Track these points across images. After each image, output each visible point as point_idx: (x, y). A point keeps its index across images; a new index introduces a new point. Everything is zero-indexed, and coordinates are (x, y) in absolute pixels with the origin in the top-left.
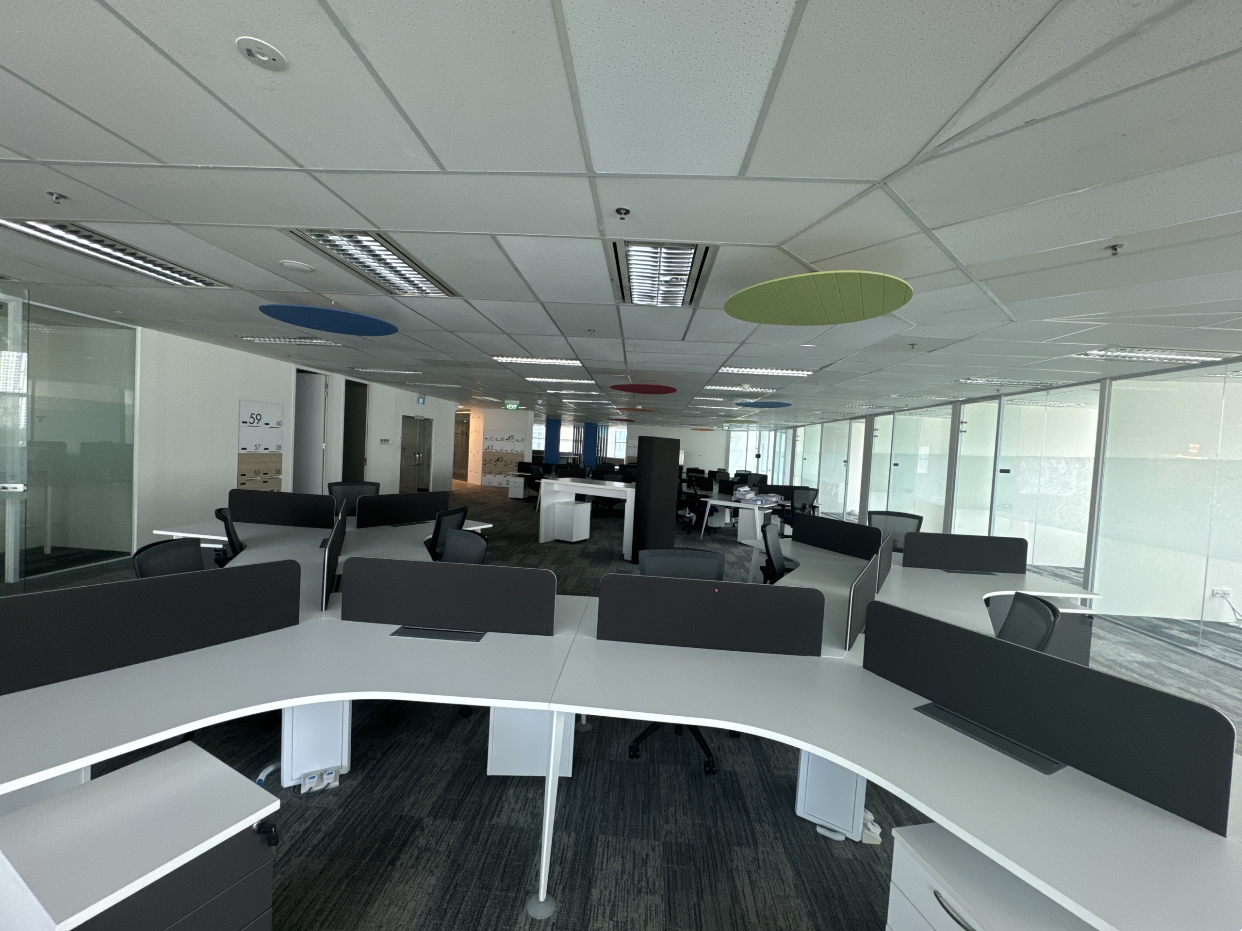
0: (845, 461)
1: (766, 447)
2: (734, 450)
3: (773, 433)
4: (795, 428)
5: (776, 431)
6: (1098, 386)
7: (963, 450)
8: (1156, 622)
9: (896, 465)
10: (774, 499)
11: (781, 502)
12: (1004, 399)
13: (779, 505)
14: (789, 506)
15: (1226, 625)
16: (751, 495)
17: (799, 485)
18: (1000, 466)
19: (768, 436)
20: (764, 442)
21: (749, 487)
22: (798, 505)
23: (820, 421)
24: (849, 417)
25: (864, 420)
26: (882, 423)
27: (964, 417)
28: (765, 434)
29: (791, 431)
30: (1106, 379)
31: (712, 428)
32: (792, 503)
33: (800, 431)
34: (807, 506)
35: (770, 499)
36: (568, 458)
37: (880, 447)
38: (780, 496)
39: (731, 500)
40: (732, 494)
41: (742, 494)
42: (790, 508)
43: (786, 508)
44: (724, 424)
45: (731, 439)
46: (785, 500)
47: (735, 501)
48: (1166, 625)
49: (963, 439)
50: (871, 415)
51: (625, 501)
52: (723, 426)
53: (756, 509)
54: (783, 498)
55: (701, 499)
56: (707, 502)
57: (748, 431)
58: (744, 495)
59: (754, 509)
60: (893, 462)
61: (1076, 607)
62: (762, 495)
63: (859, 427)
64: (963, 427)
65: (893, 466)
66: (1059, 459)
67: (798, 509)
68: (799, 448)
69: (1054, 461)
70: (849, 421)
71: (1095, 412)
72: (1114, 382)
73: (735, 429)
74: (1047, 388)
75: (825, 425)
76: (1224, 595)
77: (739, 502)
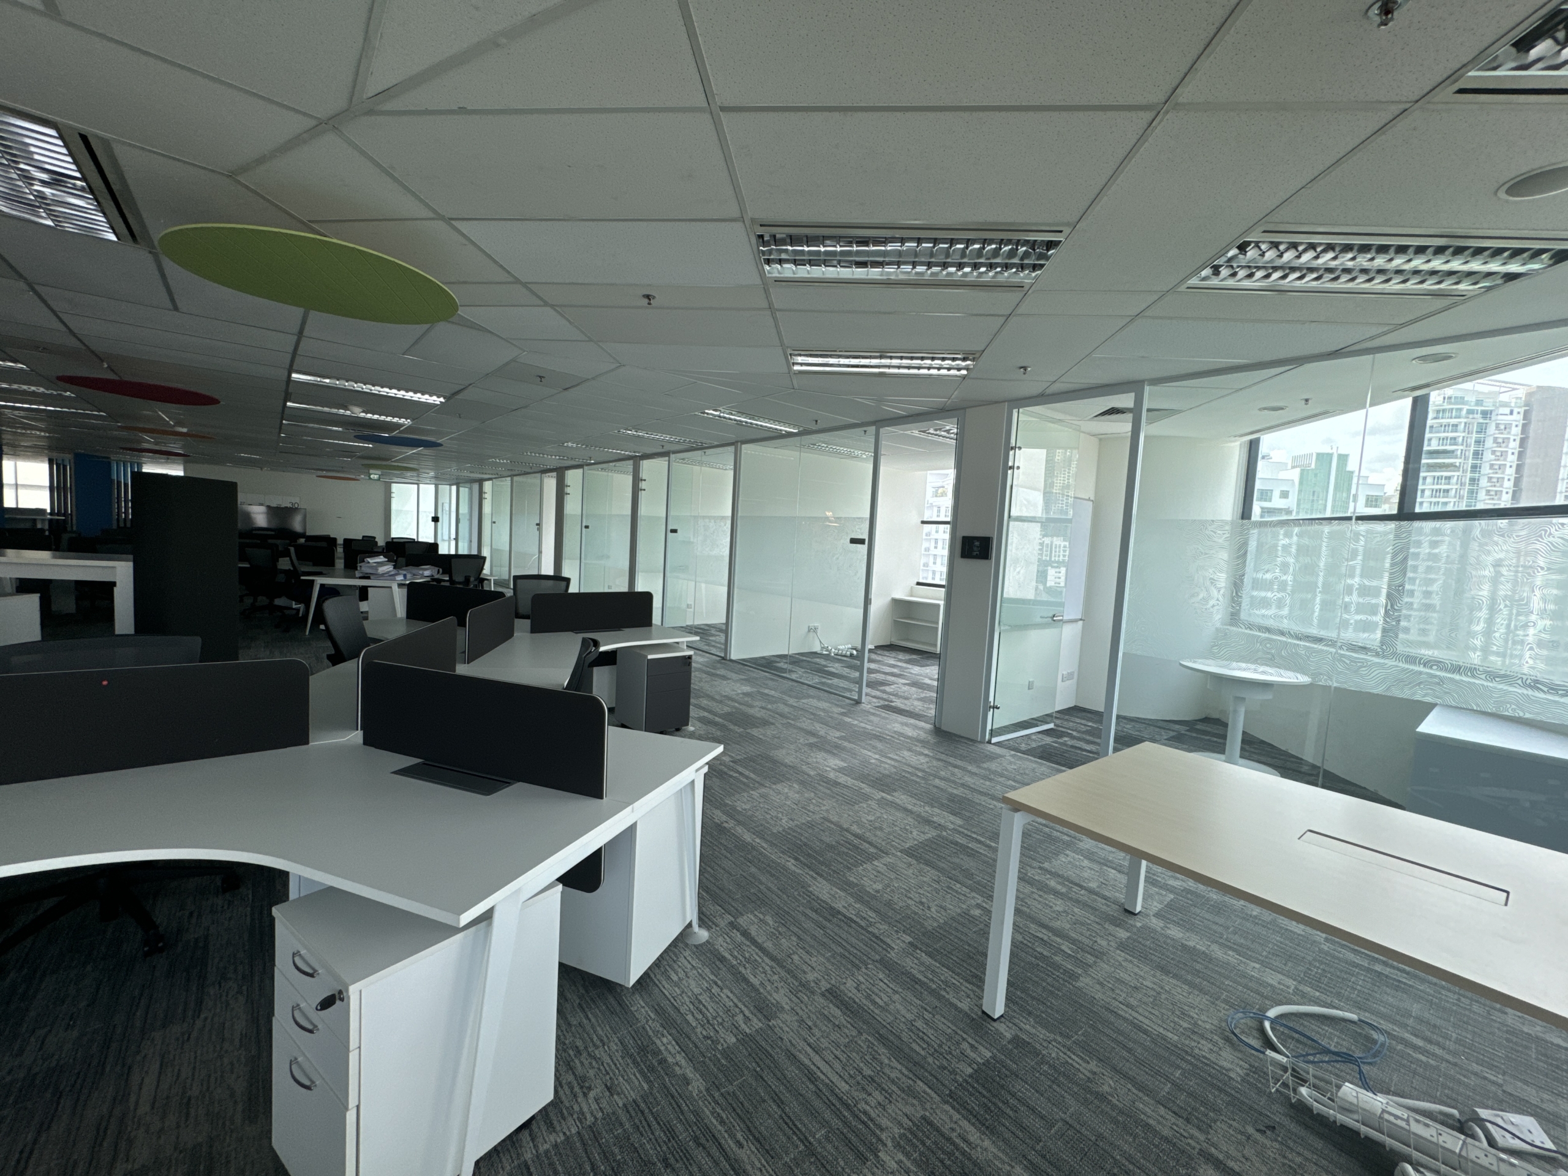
0: (538, 524)
1: (446, 507)
2: (397, 511)
3: (454, 488)
4: (481, 482)
5: (458, 485)
6: (732, 449)
7: (643, 510)
8: (773, 659)
9: (587, 527)
10: (427, 573)
11: (437, 576)
12: (672, 456)
13: (434, 580)
14: (447, 581)
15: (815, 653)
16: (388, 568)
17: (466, 553)
18: (670, 528)
19: (449, 492)
20: (444, 499)
21: (385, 557)
22: (459, 578)
23: (510, 473)
24: (539, 469)
25: (554, 474)
26: (573, 477)
27: (644, 474)
28: (444, 488)
29: (476, 487)
30: (737, 442)
31: (358, 477)
32: (451, 577)
33: (488, 486)
34: (472, 579)
35: (421, 572)
36: (35, 520)
37: (572, 506)
38: (437, 569)
39: (354, 577)
40: (356, 569)
41: (372, 567)
42: (448, 584)
43: (443, 584)
44: (371, 471)
45: (393, 495)
46: (443, 573)
47: (361, 578)
48: (778, 660)
49: (642, 496)
50: (561, 468)
51: (113, 584)
52: (370, 474)
53: (395, 587)
54: (441, 570)
55: (302, 578)
56: (313, 581)
57: (418, 484)
58: (376, 568)
59: (391, 587)
60: (584, 524)
61: (683, 651)
62: (410, 568)
63: (550, 483)
64: (643, 485)
65: (584, 529)
66: (710, 518)
67: (460, 583)
68: (487, 508)
69: (707, 520)
70: (538, 475)
71: (731, 474)
72: (743, 446)
73: (396, 480)
74: (702, 448)
75: (515, 478)
76: (816, 629)
77: (368, 578)
